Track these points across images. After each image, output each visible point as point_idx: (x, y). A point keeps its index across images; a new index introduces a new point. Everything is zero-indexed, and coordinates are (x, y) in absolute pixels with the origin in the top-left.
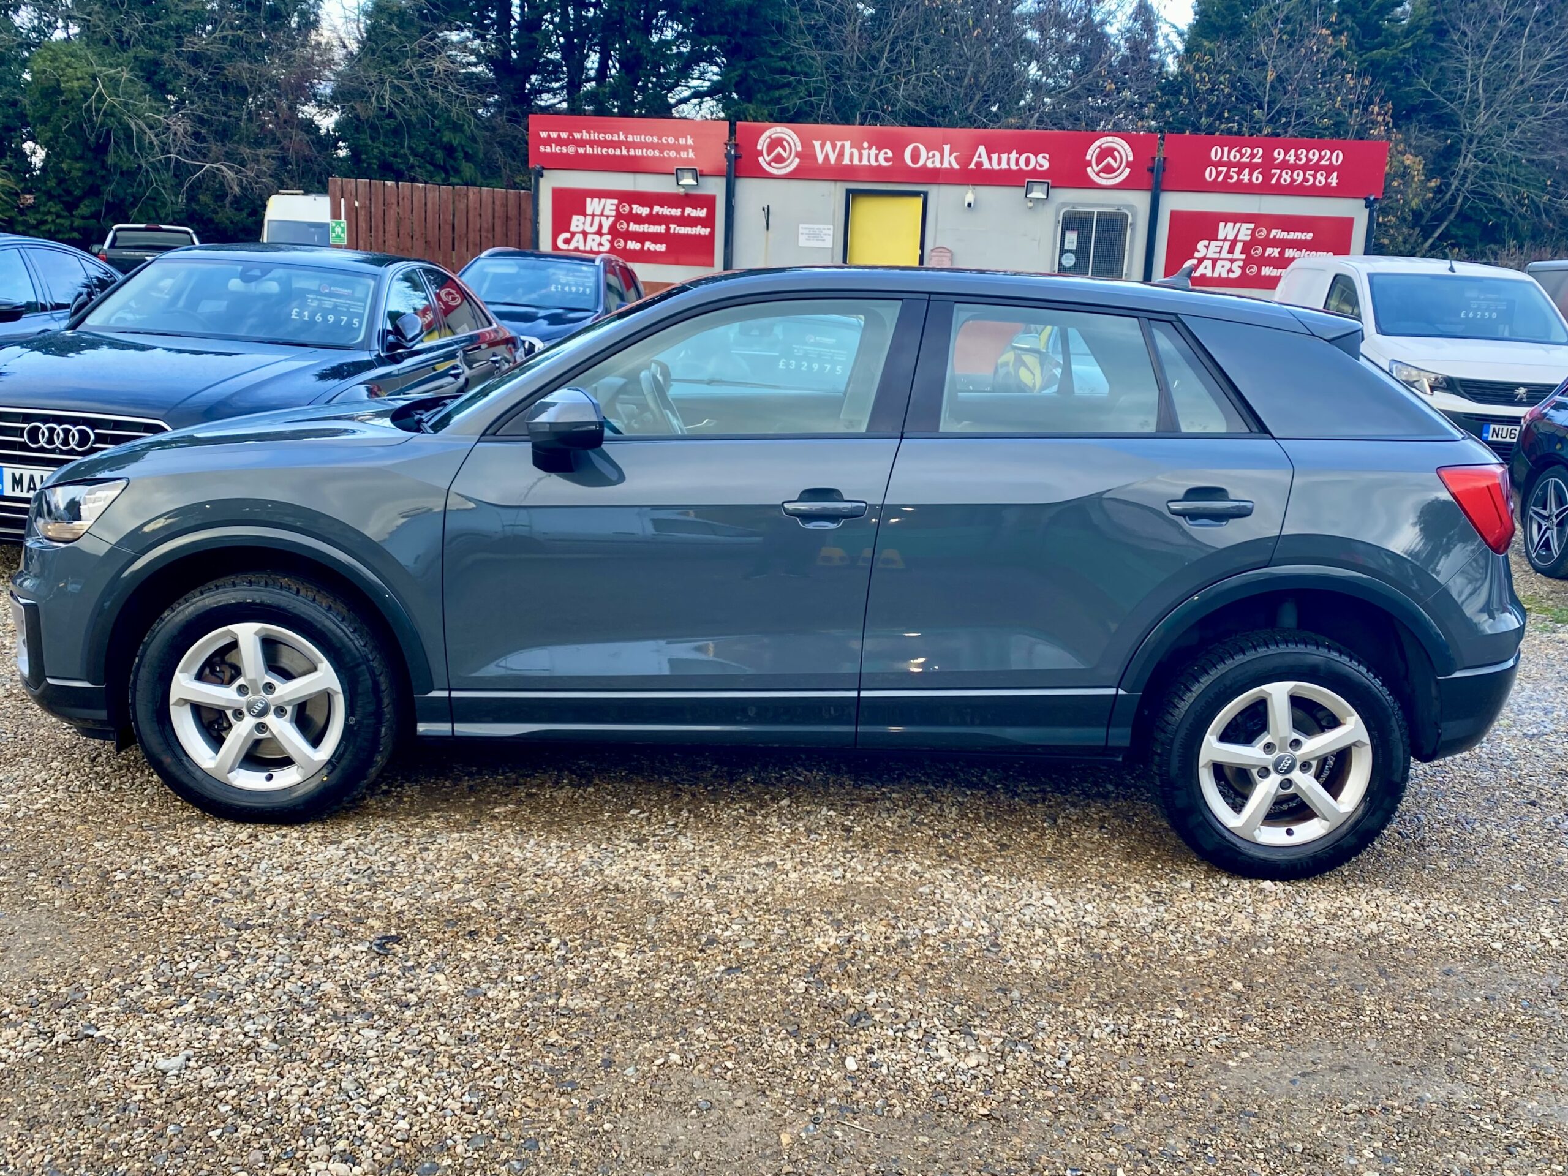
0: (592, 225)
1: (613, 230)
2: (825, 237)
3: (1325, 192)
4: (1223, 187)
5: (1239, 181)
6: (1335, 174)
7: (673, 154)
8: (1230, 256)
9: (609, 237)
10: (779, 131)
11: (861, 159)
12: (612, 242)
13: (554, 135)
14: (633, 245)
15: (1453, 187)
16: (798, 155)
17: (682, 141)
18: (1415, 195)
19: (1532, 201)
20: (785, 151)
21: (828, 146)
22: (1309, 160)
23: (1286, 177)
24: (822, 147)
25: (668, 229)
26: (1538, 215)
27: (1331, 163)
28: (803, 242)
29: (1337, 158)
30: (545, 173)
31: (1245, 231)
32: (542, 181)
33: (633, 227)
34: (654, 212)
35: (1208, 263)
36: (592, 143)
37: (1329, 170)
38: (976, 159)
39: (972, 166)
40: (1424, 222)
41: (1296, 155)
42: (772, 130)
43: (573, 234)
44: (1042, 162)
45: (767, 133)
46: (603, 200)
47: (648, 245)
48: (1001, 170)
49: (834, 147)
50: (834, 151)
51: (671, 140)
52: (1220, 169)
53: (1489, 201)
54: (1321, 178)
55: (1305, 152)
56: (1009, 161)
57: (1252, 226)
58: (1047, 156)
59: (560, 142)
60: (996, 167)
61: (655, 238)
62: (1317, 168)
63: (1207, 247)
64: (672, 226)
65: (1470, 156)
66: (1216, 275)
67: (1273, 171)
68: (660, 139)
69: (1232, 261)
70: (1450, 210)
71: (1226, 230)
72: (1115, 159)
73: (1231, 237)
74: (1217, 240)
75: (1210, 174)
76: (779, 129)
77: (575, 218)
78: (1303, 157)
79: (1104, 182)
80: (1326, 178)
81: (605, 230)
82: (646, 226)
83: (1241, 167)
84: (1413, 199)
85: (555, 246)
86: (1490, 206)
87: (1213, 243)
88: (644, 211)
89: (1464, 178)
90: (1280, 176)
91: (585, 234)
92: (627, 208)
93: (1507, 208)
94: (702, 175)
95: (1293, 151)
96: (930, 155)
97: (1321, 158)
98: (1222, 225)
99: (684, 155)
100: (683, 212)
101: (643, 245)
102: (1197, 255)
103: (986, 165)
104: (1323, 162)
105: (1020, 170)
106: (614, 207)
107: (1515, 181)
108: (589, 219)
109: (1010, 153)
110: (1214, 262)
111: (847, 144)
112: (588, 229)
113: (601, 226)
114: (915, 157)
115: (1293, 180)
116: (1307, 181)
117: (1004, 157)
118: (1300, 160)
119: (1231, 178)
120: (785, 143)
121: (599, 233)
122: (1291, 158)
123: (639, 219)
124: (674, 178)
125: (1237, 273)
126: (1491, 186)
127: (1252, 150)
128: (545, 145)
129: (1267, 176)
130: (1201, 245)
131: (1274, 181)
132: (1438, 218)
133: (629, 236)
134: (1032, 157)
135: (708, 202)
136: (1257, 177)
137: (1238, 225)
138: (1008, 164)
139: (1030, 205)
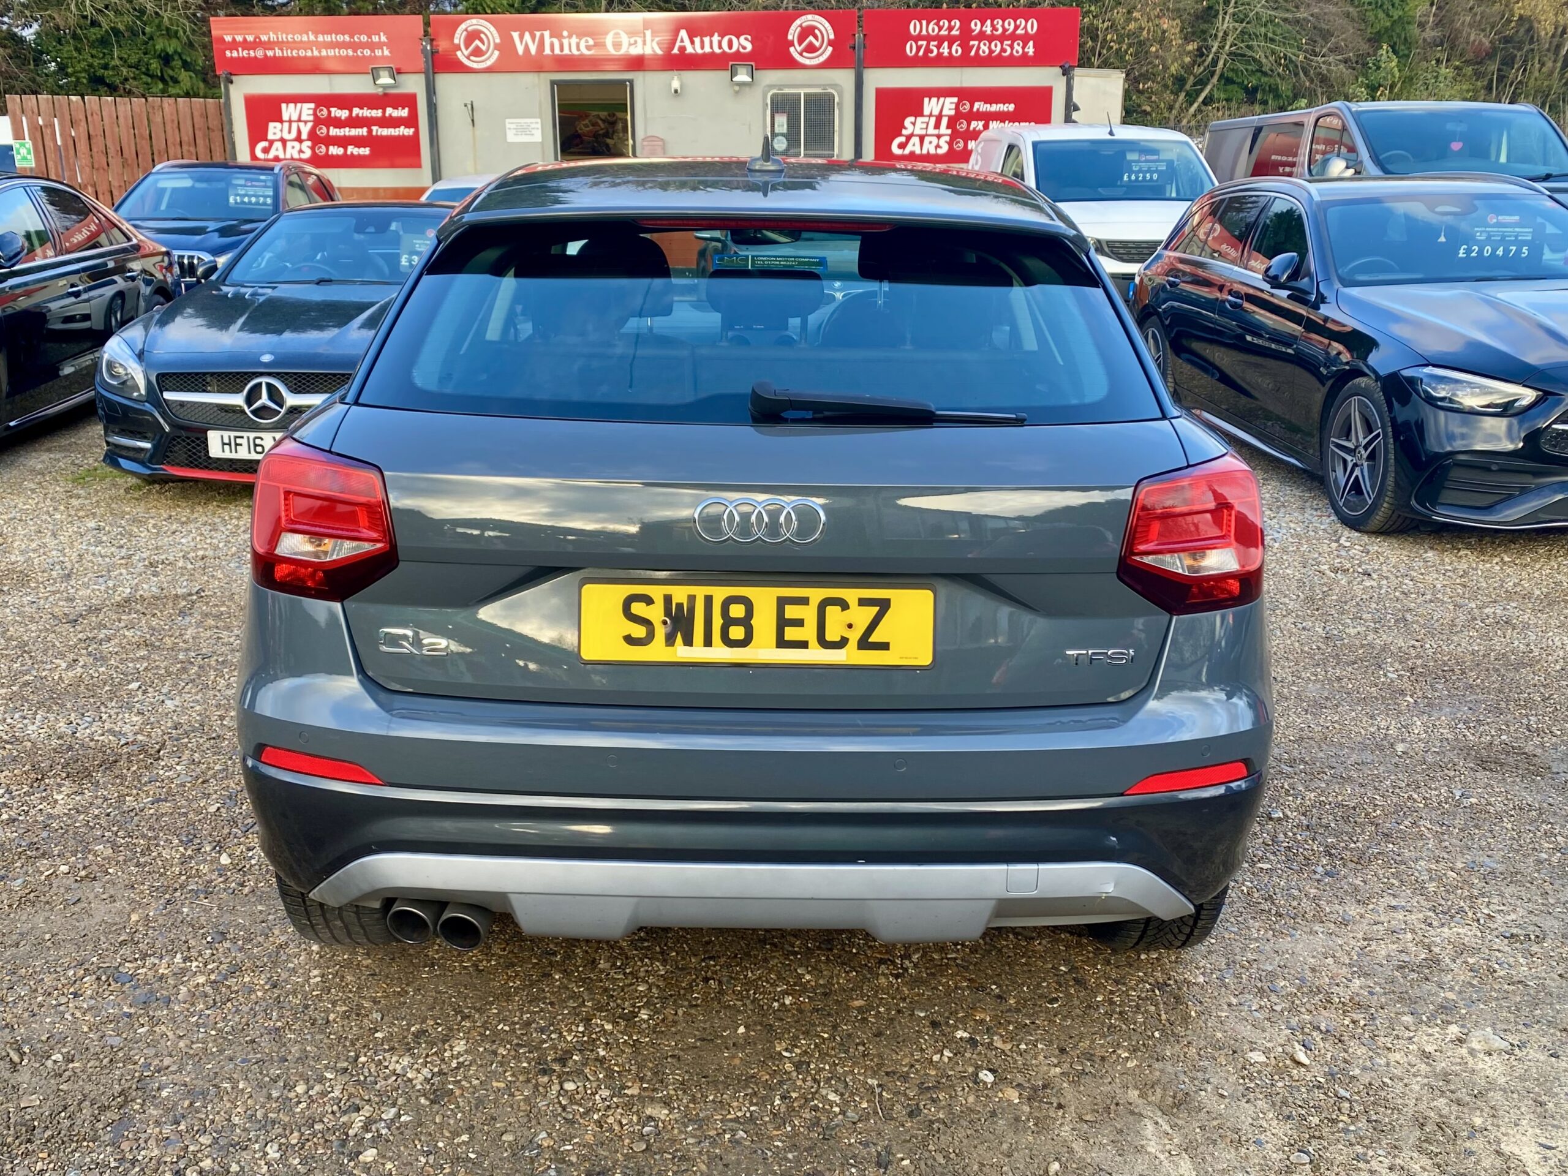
0: (290, 132)
1: (313, 136)
2: (534, 132)
3: (1023, 61)
4: (924, 61)
5: (940, 54)
6: (1031, 43)
7: (367, 52)
8: (936, 132)
9: (309, 143)
10: (474, 23)
11: (562, 49)
12: (312, 148)
13: (239, 38)
14: (335, 150)
15: (1214, 50)
16: (497, 47)
17: (375, 39)
18: (1175, 60)
19: (1291, 61)
20: (483, 43)
21: (527, 36)
22: (1005, 30)
23: (984, 48)
24: (521, 37)
25: (370, 131)
26: (1296, 74)
27: (1026, 31)
28: (511, 137)
29: (1032, 26)
30: (234, 78)
31: (949, 105)
32: (231, 87)
33: (334, 132)
34: (354, 115)
35: (915, 140)
36: (280, 44)
37: (1025, 39)
38: (678, 44)
39: (676, 51)
40: (1188, 87)
41: (993, 25)
42: (468, 22)
43: (271, 142)
44: (744, 44)
45: (463, 26)
46: (299, 105)
47: (351, 149)
48: (704, 55)
49: (533, 37)
50: (534, 41)
51: (364, 38)
52: (920, 43)
53: (1248, 63)
54: (1018, 48)
55: (1000, 22)
56: (712, 44)
57: (955, 100)
58: (749, 37)
59: (246, 45)
60: (699, 51)
61: (358, 142)
62: (1013, 37)
63: (914, 124)
64: (374, 128)
65: (1227, 17)
66: (925, 151)
67: (972, 43)
68: (352, 37)
69: (939, 137)
70: (1213, 74)
71: (931, 106)
72: (816, 38)
73: (936, 112)
74: (921, 115)
75: (910, 49)
76: (474, 21)
77: (272, 125)
78: (999, 27)
79: (807, 62)
80: (1023, 48)
81: (304, 136)
82: (347, 129)
83: (940, 40)
84: (1172, 63)
85: (254, 157)
86: (1250, 68)
87: (920, 120)
88: (343, 114)
89: (1224, 39)
90: (979, 48)
91: (284, 142)
92: (325, 112)
93: (1266, 69)
94: (399, 72)
95: (989, 22)
96: (632, 41)
97: (1017, 27)
98: (926, 100)
99: (378, 53)
100: (384, 112)
101: (346, 149)
102: (904, 132)
103: (689, 50)
104: (1020, 32)
105: (724, 53)
106: (311, 112)
107: (1272, 40)
108: (286, 125)
109: (712, 36)
110: (922, 138)
111: (547, 34)
112: (286, 136)
113: (299, 132)
114: (617, 45)
115: (991, 51)
116: (1005, 51)
117: (707, 40)
118: (997, 30)
119: (932, 52)
120: (482, 36)
121: (299, 139)
122: (988, 29)
123: (339, 123)
124: (370, 77)
125: (944, 149)
126: (1249, 47)
127: (950, 22)
128: (231, 50)
129: (966, 49)
130: (908, 121)
131: (973, 53)
132: (1202, 82)
133: (330, 141)
134: (734, 39)
135: (409, 101)
136: (957, 50)
137: (942, 99)
138: (711, 47)
139: (737, 88)
